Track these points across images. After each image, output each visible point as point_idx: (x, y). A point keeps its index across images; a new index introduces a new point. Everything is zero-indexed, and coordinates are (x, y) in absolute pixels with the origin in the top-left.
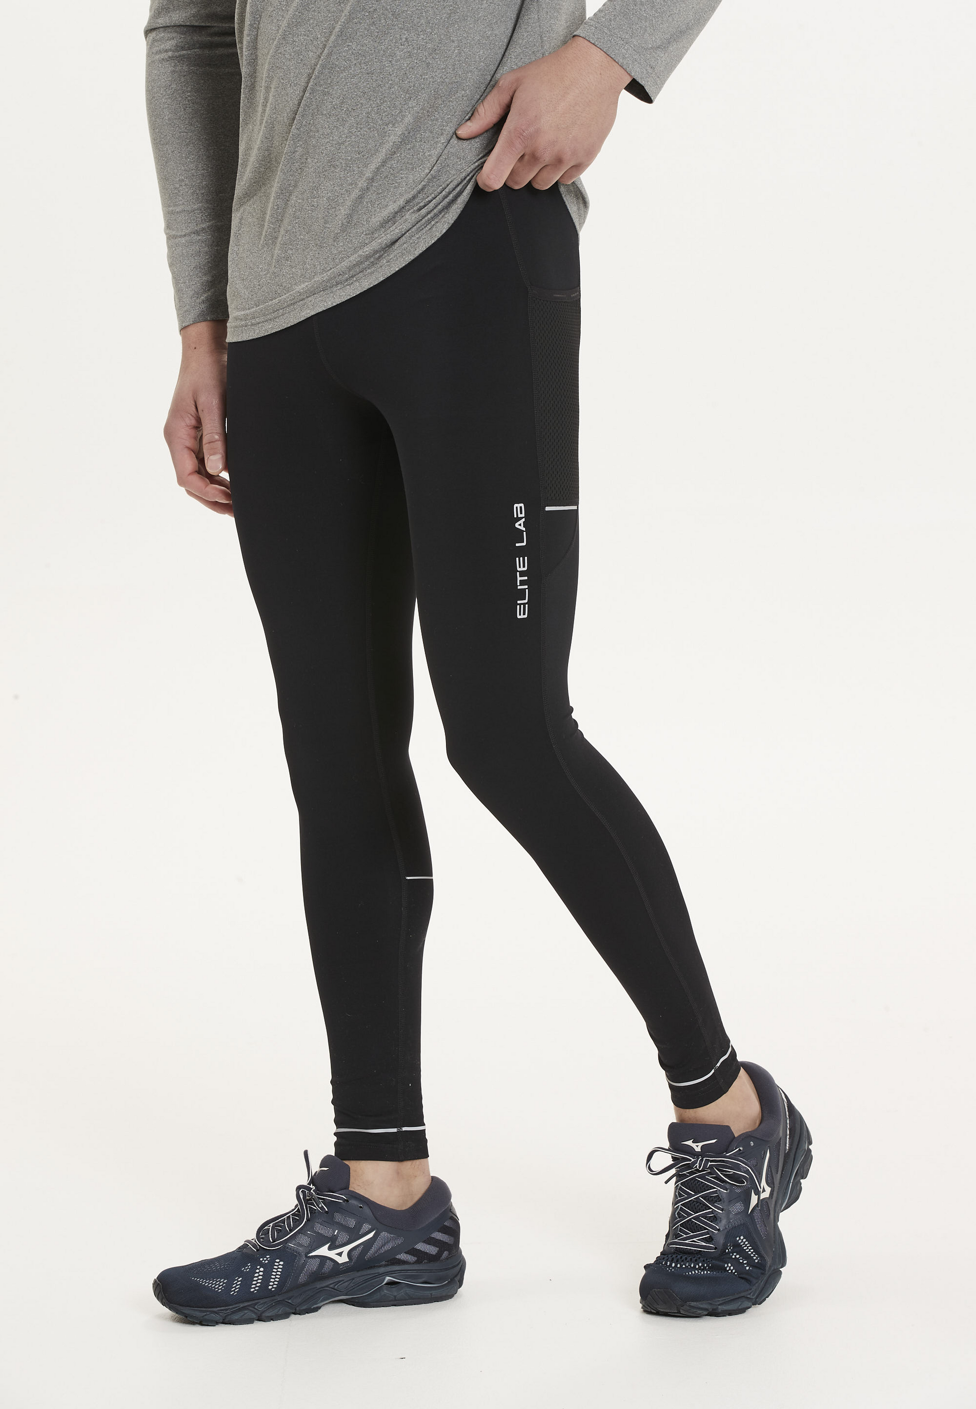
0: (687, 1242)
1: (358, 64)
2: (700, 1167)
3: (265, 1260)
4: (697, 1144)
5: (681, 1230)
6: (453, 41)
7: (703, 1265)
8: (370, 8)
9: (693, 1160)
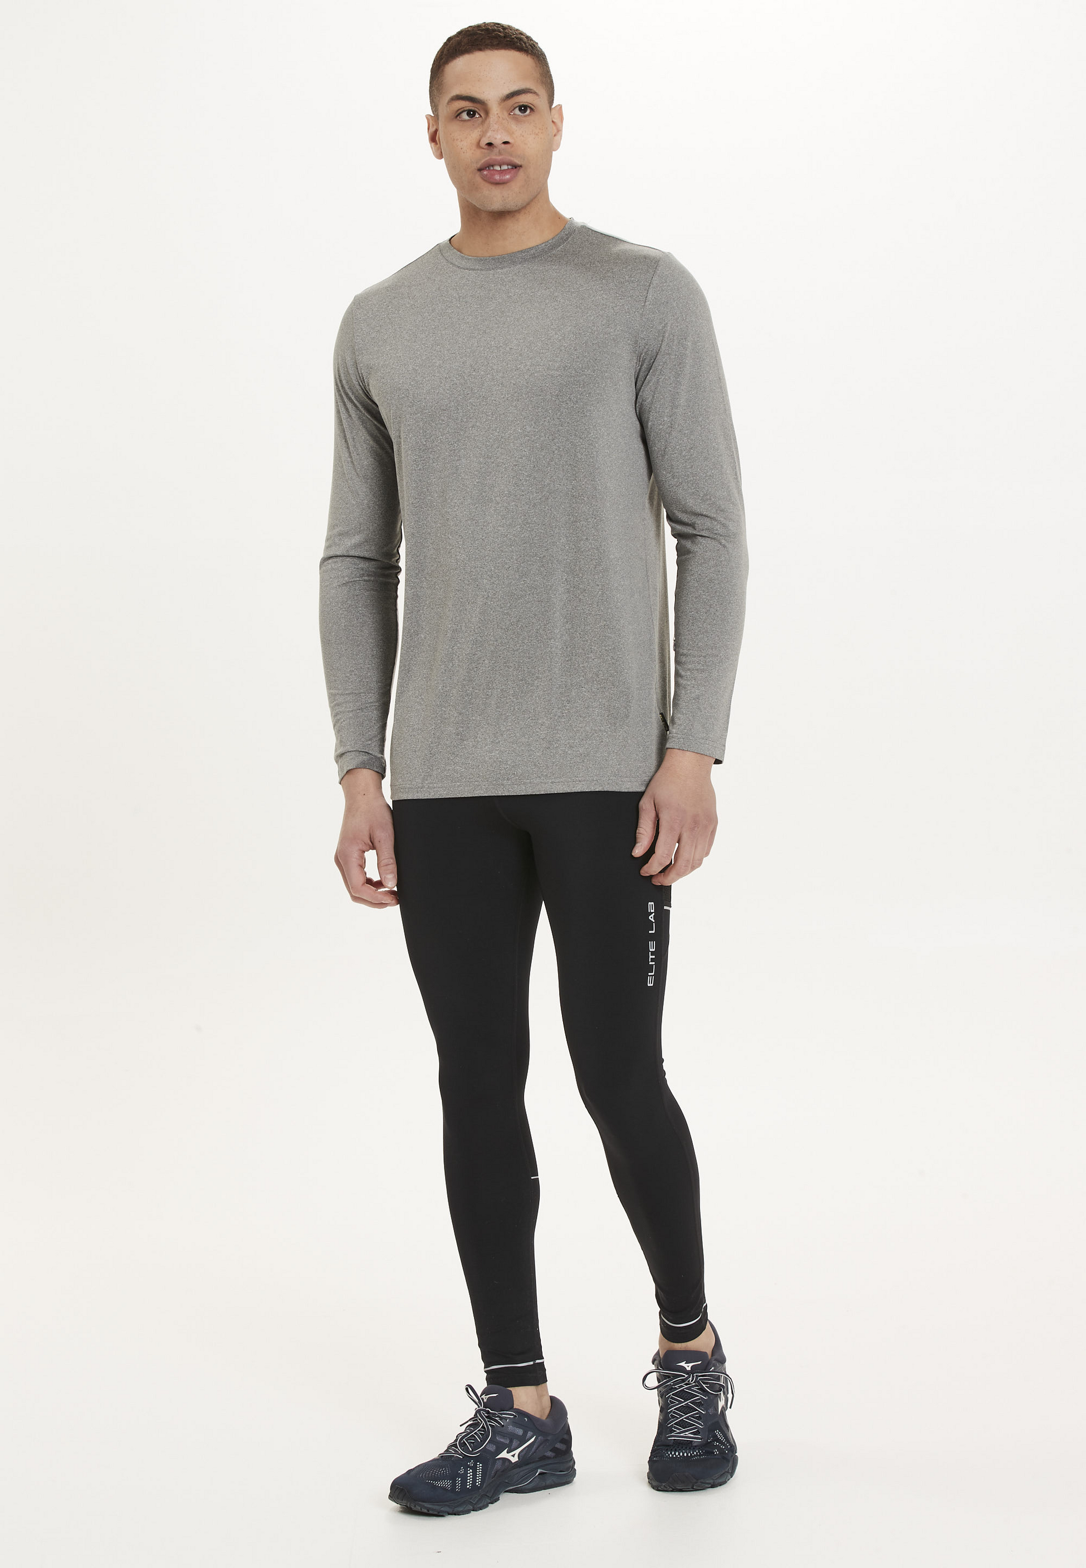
0: (682, 1435)
1: (531, 595)
2: (692, 1381)
3: (471, 1464)
4: (688, 1365)
5: (675, 1428)
6: (598, 585)
7: (699, 1452)
8: (541, 554)
9: (686, 1376)
